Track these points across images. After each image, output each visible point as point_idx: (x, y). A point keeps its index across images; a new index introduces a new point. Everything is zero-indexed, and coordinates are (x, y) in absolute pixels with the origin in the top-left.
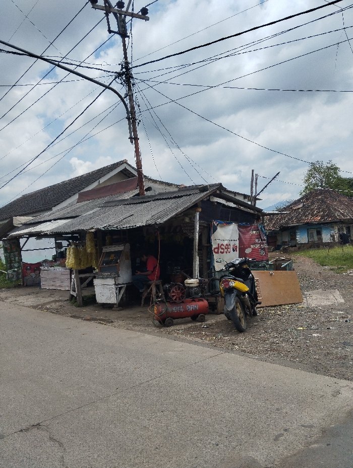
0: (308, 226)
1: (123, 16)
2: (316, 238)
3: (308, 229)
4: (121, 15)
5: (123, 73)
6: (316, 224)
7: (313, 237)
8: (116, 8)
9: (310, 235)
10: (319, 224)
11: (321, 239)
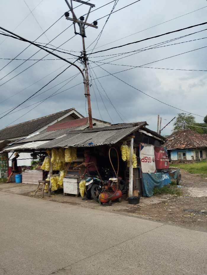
0: (178, 150)
1: (83, 25)
2: (182, 158)
3: (178, 152)
4: (82, 24)
5: (83, 57)
6: (183, 149)
7: (180, 157)
8: (79, 20)
9: (179, 156)
10: (184, 149)
11: (185, 158)
